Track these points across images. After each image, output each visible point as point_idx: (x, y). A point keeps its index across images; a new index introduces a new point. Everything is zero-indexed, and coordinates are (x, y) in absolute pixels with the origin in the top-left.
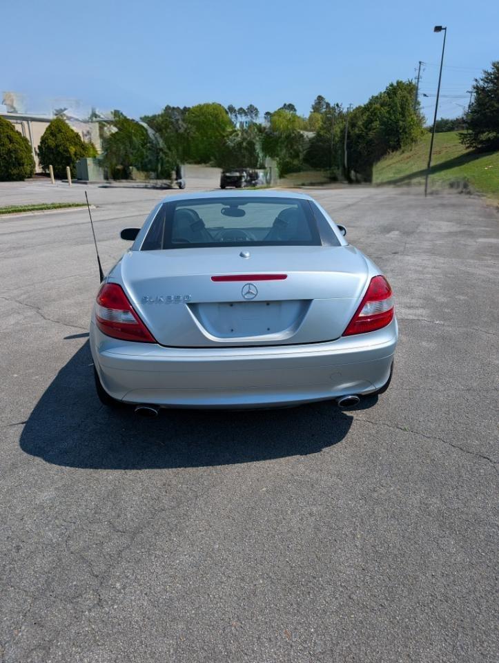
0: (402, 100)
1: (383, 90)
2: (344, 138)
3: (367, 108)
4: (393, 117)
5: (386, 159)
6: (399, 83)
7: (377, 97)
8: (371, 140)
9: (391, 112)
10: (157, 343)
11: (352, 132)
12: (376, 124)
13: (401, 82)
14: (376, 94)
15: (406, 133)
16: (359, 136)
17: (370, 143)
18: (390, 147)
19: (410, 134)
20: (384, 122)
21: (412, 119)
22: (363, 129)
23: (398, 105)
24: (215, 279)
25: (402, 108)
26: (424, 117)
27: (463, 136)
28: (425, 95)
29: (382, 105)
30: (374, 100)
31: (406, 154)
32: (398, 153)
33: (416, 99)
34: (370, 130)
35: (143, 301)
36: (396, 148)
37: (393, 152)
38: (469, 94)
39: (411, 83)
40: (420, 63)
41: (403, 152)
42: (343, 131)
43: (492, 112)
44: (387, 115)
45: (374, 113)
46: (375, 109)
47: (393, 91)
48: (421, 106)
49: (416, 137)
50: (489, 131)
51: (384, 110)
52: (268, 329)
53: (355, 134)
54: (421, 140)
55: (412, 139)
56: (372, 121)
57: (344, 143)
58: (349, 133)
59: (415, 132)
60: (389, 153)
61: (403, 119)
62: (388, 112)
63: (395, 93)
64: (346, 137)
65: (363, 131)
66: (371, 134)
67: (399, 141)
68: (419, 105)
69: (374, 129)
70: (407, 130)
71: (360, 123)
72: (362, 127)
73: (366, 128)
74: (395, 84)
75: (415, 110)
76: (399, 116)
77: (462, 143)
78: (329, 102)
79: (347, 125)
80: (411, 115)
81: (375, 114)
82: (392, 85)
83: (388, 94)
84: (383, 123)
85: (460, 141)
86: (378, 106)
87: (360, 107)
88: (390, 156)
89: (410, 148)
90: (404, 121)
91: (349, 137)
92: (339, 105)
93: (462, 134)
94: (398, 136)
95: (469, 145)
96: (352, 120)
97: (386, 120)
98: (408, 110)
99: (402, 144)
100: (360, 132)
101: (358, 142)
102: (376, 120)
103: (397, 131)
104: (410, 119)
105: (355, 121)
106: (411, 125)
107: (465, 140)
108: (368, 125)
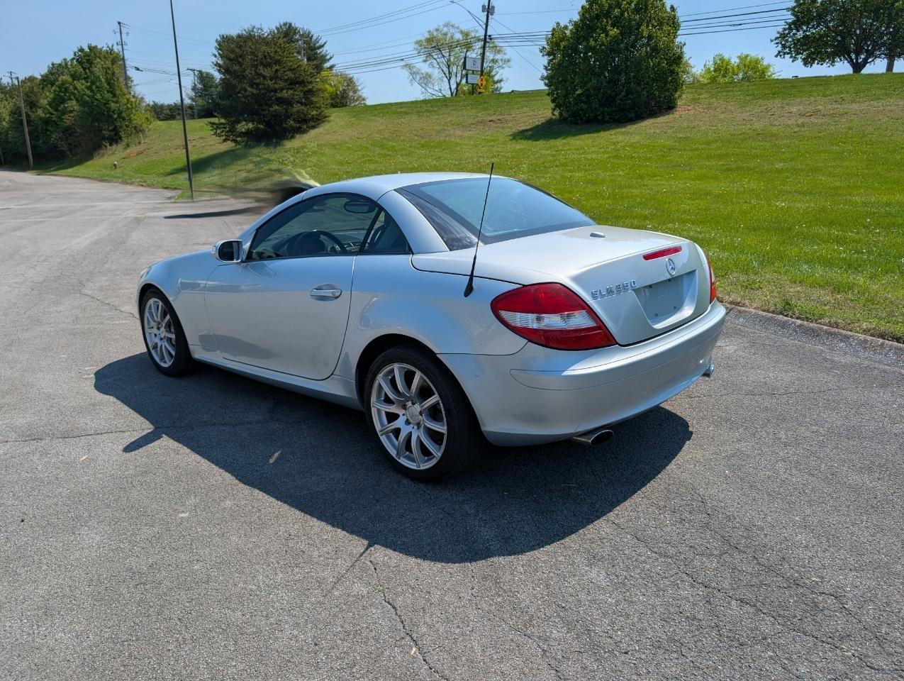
0: (106, 72)
1: (70, 56)
2: (21, 123)
3: (48, 80)
4: (98, 96)
5: (103, 155)
6: (92, 48)
7: (60, 65)
8: (69, 128)
9: (94, 87)
11: (33, 116)
12: (73, 104)
13: (95, 47)
14: (58, 61)
15: (124, 119)
16: (47, 122)
17: (68, 131)
18: (104, 138)
19: (130, 120)
20: (87, 102)
21: (128, 100)
22: (51, 110)
23: (103, 80)
25: (109, 84)
27: (215, 126)
28: (138, 69)
29: (74, 78)
30: (56, 70)
31: (134, 149)
32: (120, 147)
33: (126, 73)
34: (64, 113)
36: (115, 139)
37: (111, 145)
39: (111, 50)
40: (119, 23)
41: (128, 146)
42: (16, 112)
43: (246, 97)
44: (88, 92)
45: (63, 88)
46: (64, 83)
47: (87, 58)
48: (135, 83)
49: (141, 126)
50: (246, 121)
51: (81, 85)
53: (40, 119)
54: (150, 130)
55: (135, 128)
56: (63, 101)
57: (23, 131)
58: (28, 116)
59: (138, 118)
60: (106, 147)
61: (115, 99)
62: (89, 88)
63: (90, 62)
64: (25, 123)
65: (52, 114)
66: (68, 120)
67: (116, 131)
68: (132, 81)
69: (71, 112)
70: (124, 115)
71: (44, 102)
72: (48, 106)
73: (56, 110)
74: (87, 49)
75: (128, 87)
76: (108, 95)
77: (215, 134)
79: (22, 104)
80: (125, 95)
81: (66, 90)
82: (81, 50)
83: (80, 62)
84: (83, 103)
85: (211, 132)
86: (66, 78)
87: (32, 79)
88: (110, 152)
89: (137, 141)
90: (117, 103)
91: (29, 122)
93: (214, 124)
94: (113, 123)
95: (224, 137)
96: (28, 96)
97: (87, 98)
98: (118, 86)
99: (122, 134)
100: (48, 115)
101: (47, 130)
102: (70, 99)
103: (110, 116)
104: (126, 100)
105: (34, 98)
106: (128, 108)
107: (219, 131)
108: (59, 105)
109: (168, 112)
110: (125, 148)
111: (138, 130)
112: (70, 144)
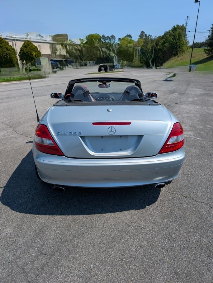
0: (179, 33)
1: (171, 29)
2: (153, 50)
3: (163, 37)
4: (175, 41)
5: (171, 59)
6: (178, 26)
7: (168, 32)
8: (164, 51)
9: (174, 38)
10: (64, 155)
11: (156, 48)
12: (167, 44)
13: (179, 25)
14: (167, 31)
15: (180, 48)
16: (159, 49)
17: (164, 52)
18: (173, 54)
19: (182, 49)
21: (183, 42)
22: (161, 46)
23: (177, 36)
24: (94, 124)
25: (179, 37)
26: (188, 41)
27: (206, 50)
28: (189, 31)
29: (170, 36)
30: (166, 33)
31: (180, 58)
32: (177, 57)
33: (185, 33)
34: (164, 47)
35: (58, 134)
36: (175, 55)
37: (174, 56)
38: (209, 31)
39: (183, 26)
40: (187, 17)
41: (179, 57)
42: (152, 47)
44: (172, 40)
46: (167, 37)
47: (175, 29)
48: (187, 36)
49: (185, 50)
51: (171, 38)
52: (121, 149)
54: (187, 52)
55: (183, 51)
56: (165, 43)
57: (152, 53)
58: (155, 48)
59: (184, 48)
60: (172, 57)
61: (179, 42)
62: (173, 39)
63: (176, 31)
65: (161, 47)
66: (165, 49)
67: (177, 52)
69: (166, 46)
71: (160, 43)
72: (161, 45)
73: (163, 46)
74: (176, 26)
75: (185, 38)
76: (177, 41)
77: (205, 53)
78: (147, 34)
79: (154, 45)
80: (183, 40)
81: (167, 40)
82: (174, 27)
83: (173, 31)
84: (170, 44)
85: (204, 52)
86: (168, 36)
87: (160, 36)
88: (173, 59)
89: (182, 55)
90: (179, 43)
91: (155, 50)
92: (151, 35)
93: (205, 49)
94: (176, 49)
95: (208, 54)
96: (157, 42)
97: (171, 42)
98: (181, 38)
99: (178, 53)
100: (160, 48)
101: (159, 52)
102: (167, 42)
103: (176, 47)
104: (182, 42)
105: (158, 43)
106: (182, 45)
107: (206, 52)
108: (163, 45)
109: (199, 45)
110: (178, 58)
111: (183, 52)
112: (164, 56)
